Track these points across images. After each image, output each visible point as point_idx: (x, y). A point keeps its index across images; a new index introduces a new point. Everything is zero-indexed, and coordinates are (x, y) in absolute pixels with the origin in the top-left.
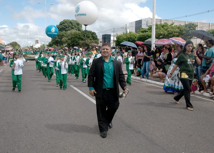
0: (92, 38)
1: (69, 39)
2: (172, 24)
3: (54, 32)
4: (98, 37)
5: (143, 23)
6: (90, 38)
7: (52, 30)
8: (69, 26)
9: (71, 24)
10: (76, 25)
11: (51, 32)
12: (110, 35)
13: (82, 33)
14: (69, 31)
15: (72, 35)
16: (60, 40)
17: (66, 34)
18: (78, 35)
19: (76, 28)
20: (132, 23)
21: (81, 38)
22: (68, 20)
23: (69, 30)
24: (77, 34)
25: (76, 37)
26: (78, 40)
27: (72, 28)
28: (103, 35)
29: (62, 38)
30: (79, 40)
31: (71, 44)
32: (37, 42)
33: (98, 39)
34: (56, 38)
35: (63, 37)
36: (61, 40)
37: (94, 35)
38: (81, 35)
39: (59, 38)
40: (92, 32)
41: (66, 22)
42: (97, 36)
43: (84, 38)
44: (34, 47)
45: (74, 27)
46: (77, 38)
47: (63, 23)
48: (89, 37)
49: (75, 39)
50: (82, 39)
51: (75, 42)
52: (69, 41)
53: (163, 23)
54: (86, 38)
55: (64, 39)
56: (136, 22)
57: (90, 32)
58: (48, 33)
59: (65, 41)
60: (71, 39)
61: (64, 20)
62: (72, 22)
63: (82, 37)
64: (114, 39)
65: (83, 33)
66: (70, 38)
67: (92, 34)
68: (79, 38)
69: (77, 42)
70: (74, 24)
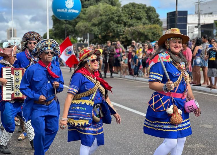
0: (147, 21)
1: (94, 25)
3: (72, 8)
4: (160, 18)
6: (144, 20)
7: (66, 3)
11: (66, 8)
12: (186, 12)
13: (125, 10)
15: (101, 15)
16: (70, 27)
17: (84, 14)
18: (116, 15)
21: (122, 20)
23: (91, 5)
24: (113, 14)
25: (112, 19)
26: (116, 25)
29: (76, 23)
30: (119, 25)
31: (100, 36)
33: (162, 22)
34: (63, 23)
35: (77, 20)
36: (74, 26)
38: (122, 15)
39: (70, 23)
40: (147, 6)
42: (158, 16)
43: (129, 20)
46: (114, 21)
48: (139, 19)
49: (108, 24)
50: (125, 24)
51: (109, 31)
52: (96, 29)
54: (134, 20)
55: (81, 25)
57: (144, 7)
58: (58, 10)
59: (83, 29)
60: (100, 24)
63: (125, 18)
64: (199, 20)
65: (127, 10)
66: (95, 21)
67: (147, 12)
68: (118, 22)
69: (114, 31)
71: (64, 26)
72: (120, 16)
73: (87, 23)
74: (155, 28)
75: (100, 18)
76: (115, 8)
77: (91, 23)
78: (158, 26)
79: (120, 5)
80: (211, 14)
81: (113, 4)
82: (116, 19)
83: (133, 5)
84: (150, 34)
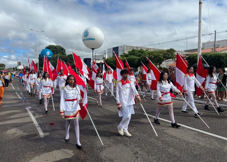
2: (147, 50)
5: (119, 49)
7: (47, 53)
8: (54, 51)
10: (60, 50)
11: (46, 55)
12: (91, 59)
14: (55, 55)
19: (61, 53)
20: (109, 50)
22: (53, 46)
24: (64, 58)
27: (57, 53)
28: (84, 59)
32: (19, 64)
41: (51, 47)
43: (70, 61)
44: (17, 68)
45: (58, 52)
53: (139, 49)
56: (113, 48)
61: (50, 46)
62: (57, 47)
70: (58, 49)
72: (66, 59)
73: (53, 61)
76: (65, 56)
77: (55, 61)
79: (66, 55)
80: (99, 60)
81: (63, 54)
82: (65, 60)
83: (71, 55)
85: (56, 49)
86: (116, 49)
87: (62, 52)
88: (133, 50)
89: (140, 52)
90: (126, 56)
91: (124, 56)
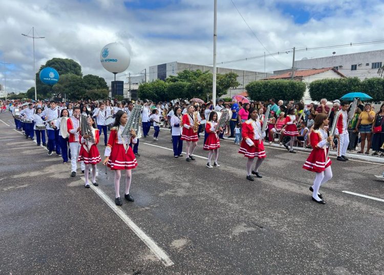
0: (99, 86)
2: (207, 72)
5: (168, 68)
6: (97, 85)
7: (50, 74)
8: (62, 68)
9: (64, 65)
10: (72, 66)
11: (49, 77)
12: (123, 82)
14: (63, 75)
15: (70, 81)
20: (151, 68)
22: (59, 59)
23: (62, 73)
24: (78, 80)
25: (77, 84)
27: (67, 71)
28: (112, 82)
33: (108, 87)
36: (51, 87)
37: (101, 82)
40: (100, 77)
41: (57, 62)
42: (106, 83)
43: (88, 85)
45: (69, 69)
46: (79, 86)
47: (53, 63)
48: (95, 85)
49: (75, 87)
50: (86, 88)
53: (195, 70)
54: (91, 86)
56: (158, 66)
57: (97, 77)
58: (45, 79)
60: (69, 86)
61: (54, 59)
62: (66, 62)
63: (85, 84)
64: (130, 87)
65: (87, 79)
66: (66, 84)
67: (99, 81)
68: (81, 86)
69: (79, 91)
70: (68, 65)
71: (44, 86)
72: (82, 82)
73: (60, 85)
74: (105, 91)
75: (69, 83)
76: (79, 77)
78: (106, 90)
79: (82, 75)
80: (137, 84)
81: (77, 74)
82: (80, 84)
83: (90, 76)
84: (101, 95)
85: (65, 64)
86: (162, 68)
87: (74, 70)
88: (185, 72)
89: (195, 74)
90: (174, 80)
91: (170, 80)
